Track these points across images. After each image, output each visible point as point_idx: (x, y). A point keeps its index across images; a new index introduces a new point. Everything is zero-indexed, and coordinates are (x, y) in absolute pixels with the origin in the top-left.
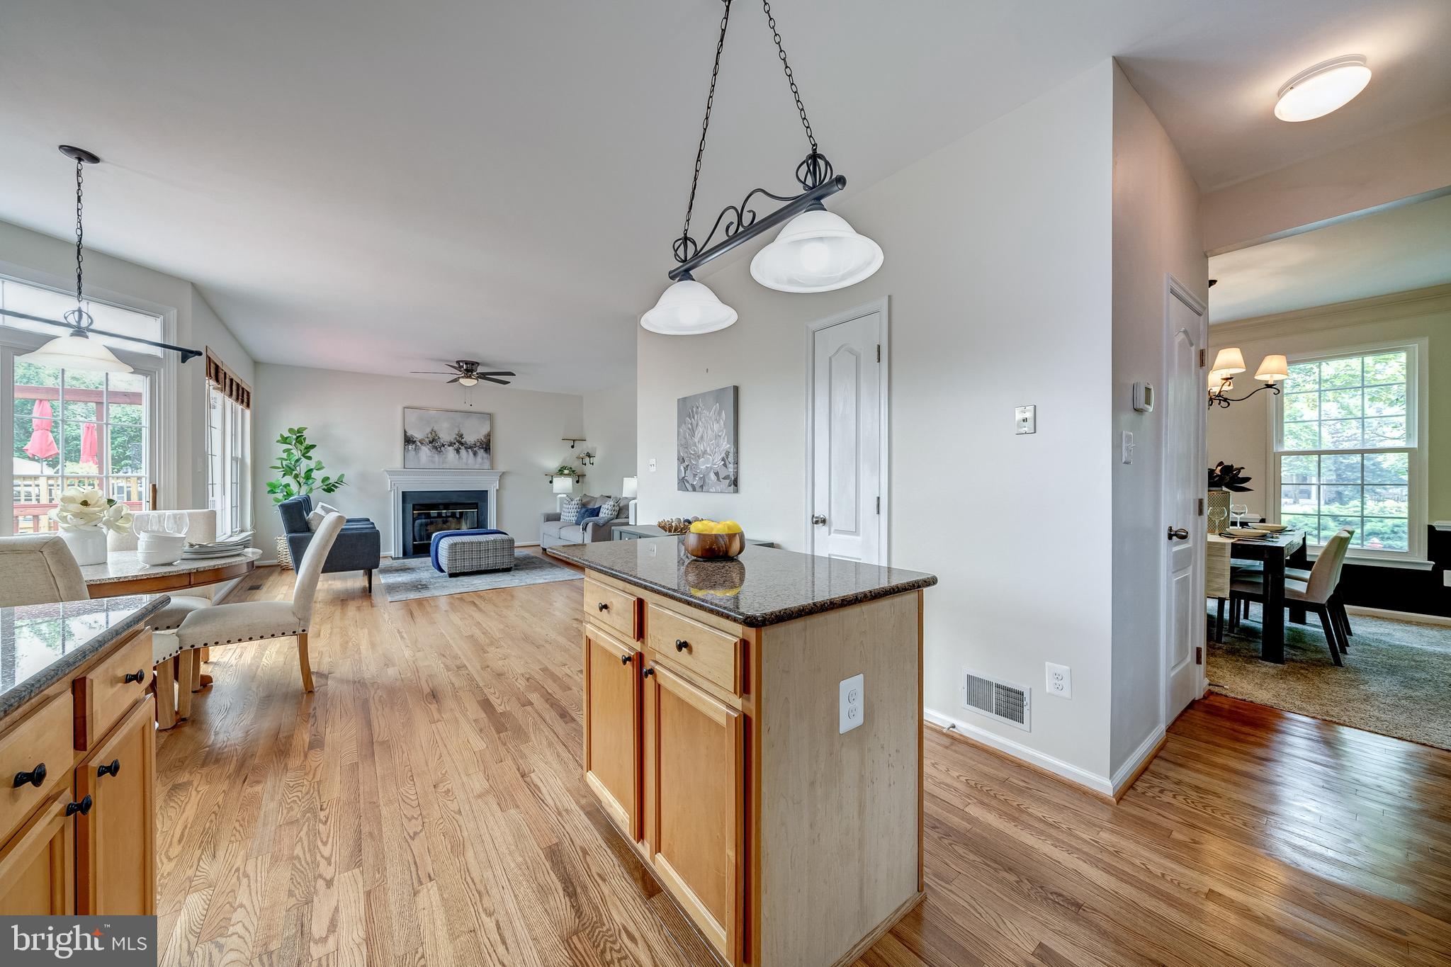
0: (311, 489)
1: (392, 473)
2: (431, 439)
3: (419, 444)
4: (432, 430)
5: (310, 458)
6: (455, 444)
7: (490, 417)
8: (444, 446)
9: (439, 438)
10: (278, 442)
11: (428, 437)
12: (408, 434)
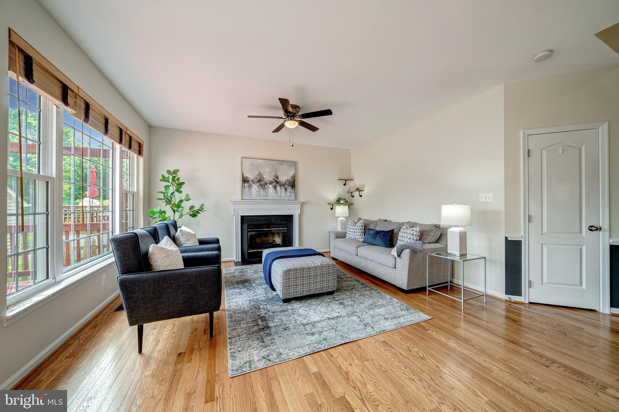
0: (182, 214)
1: (234, 203)
2: (259, 179)
3: (251, 183)
4: (259, 173)
5: (180, 192)
6: (273, 183)
7: (294, 164)
8: (267, 184)
9: (264, 178)
10: (161, 180)
11: (257, 178)
12: (244, 176)
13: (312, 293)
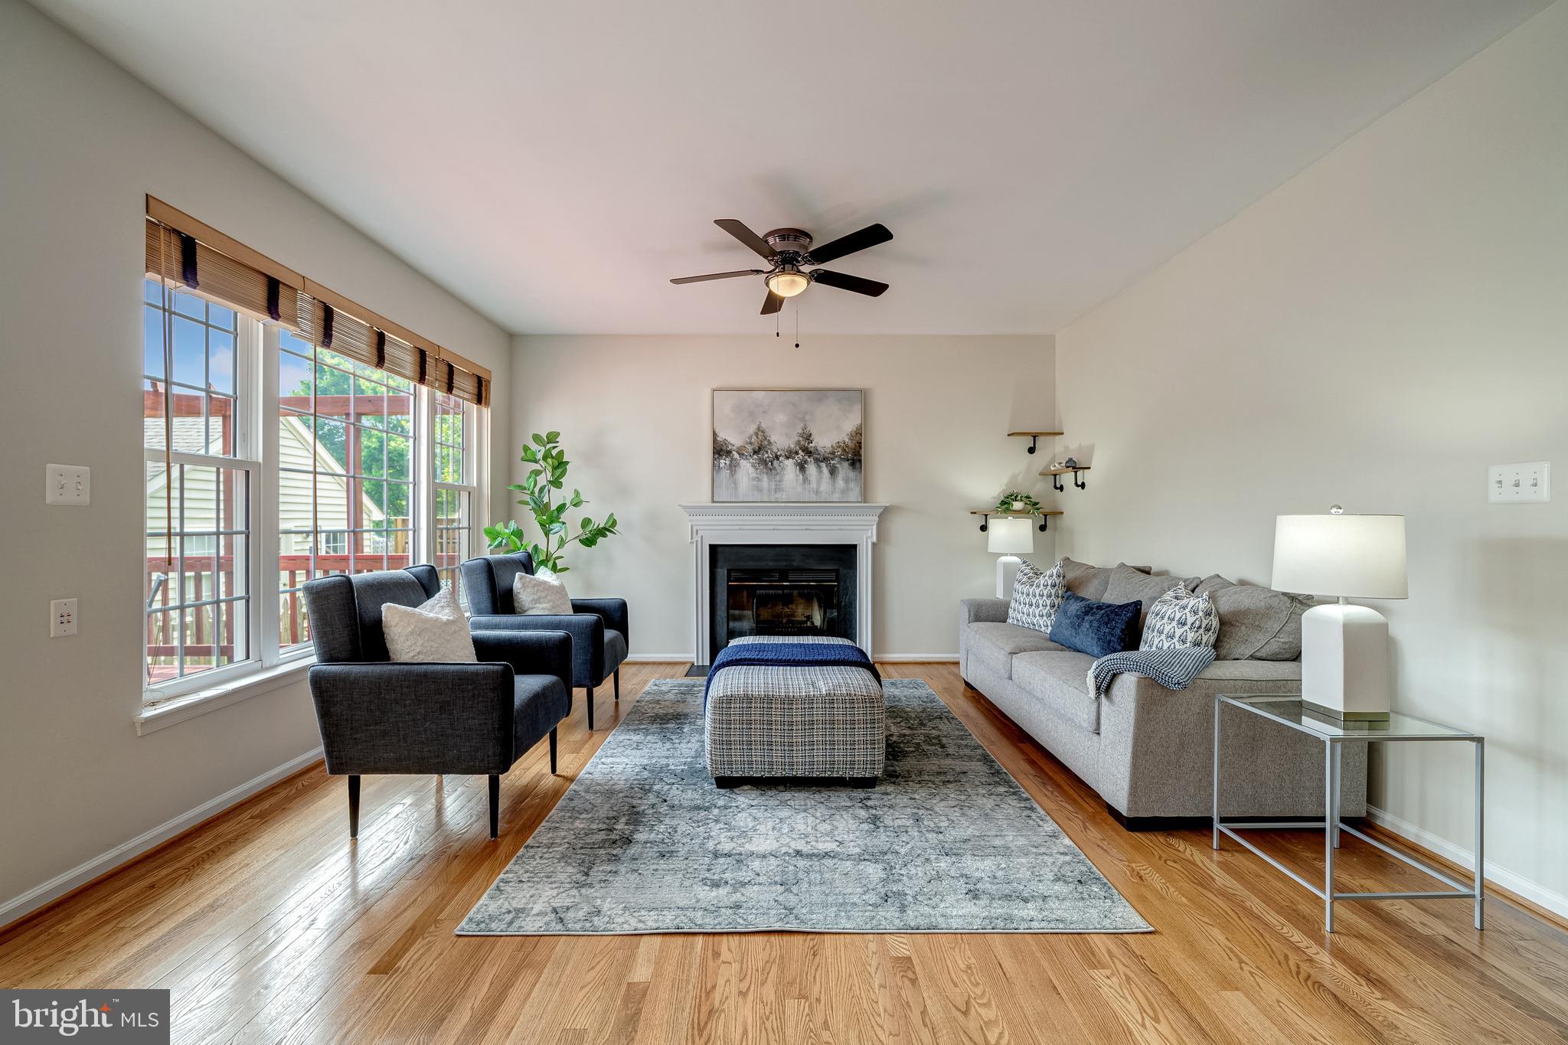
0: (563, 540)
1: (694, 510)
2: (756, 446)
3: (736, 456)
4: (758, 429)
5: (560, 486)
6: (797, 453)
7: (861, 397)
8: (778, 459)
9: (770, 443)
10: (523, 460)
11: (751, 443)
12: (718, 439)
13: (800, 774)
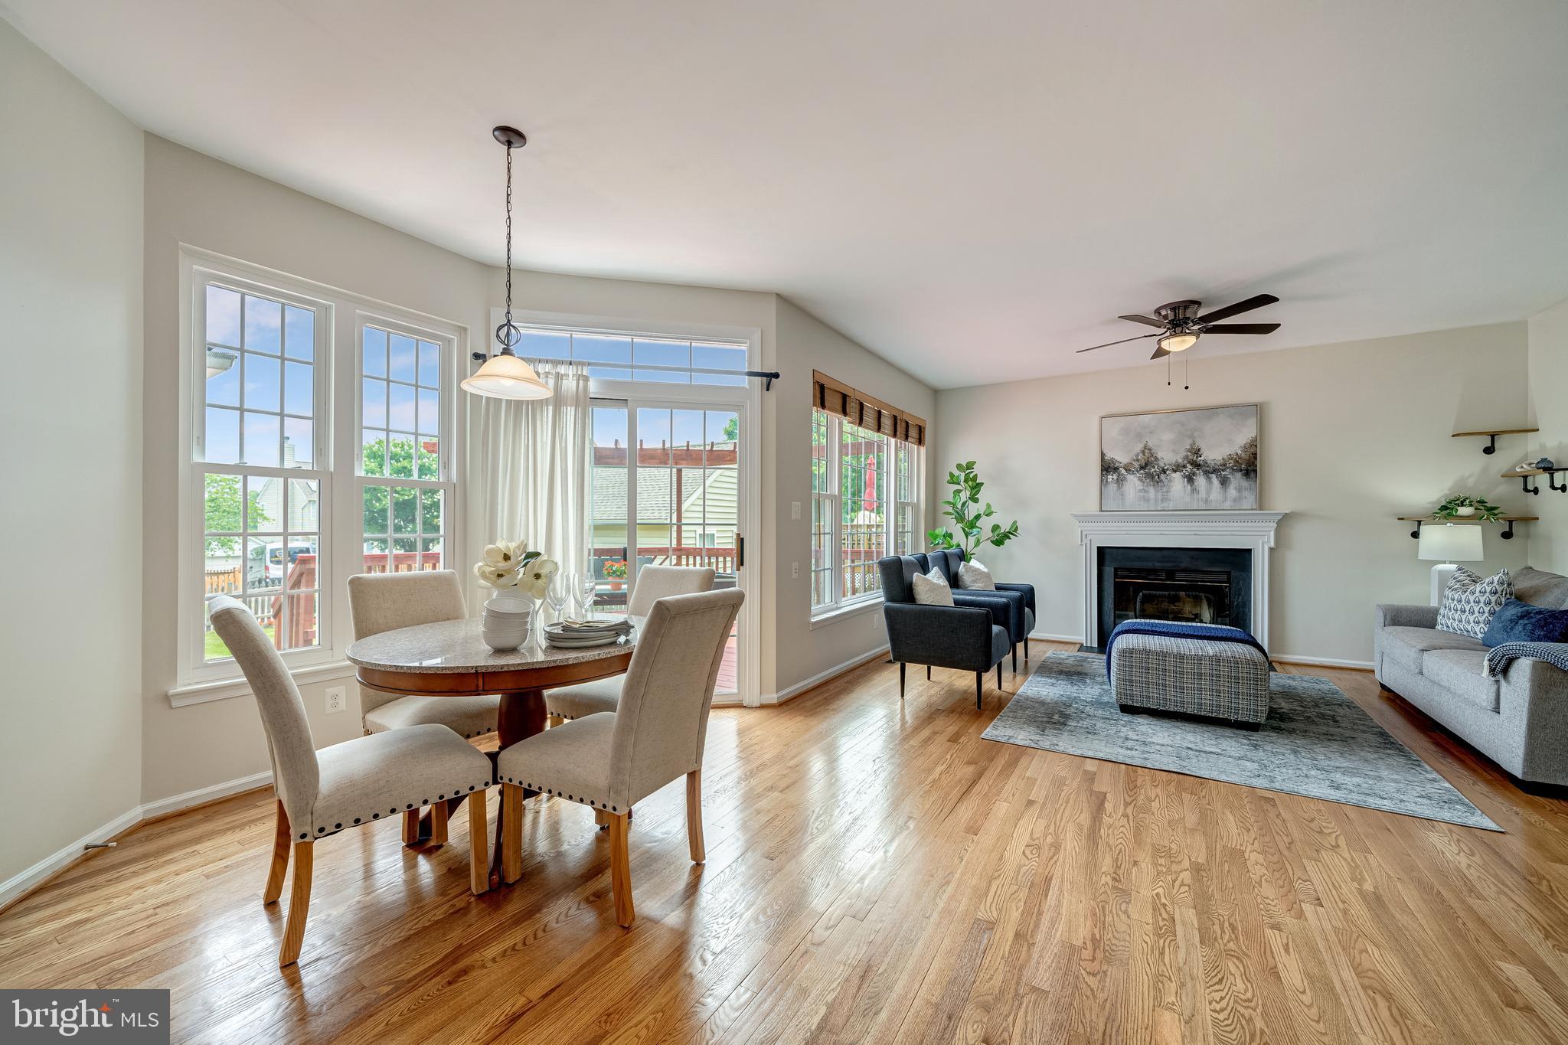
0: (978, 540)
1: (1083, 518)
2: (1143, 463)
3: (1123, 471)
4: (1145, 447)
5: (976, 501)
6: (1185, 466)
7: (1258, 411)
8: (1165, 473)
9: (1157, 459)
10: (949, 482)
11: (1138, 460)
12: (1106, 458)
